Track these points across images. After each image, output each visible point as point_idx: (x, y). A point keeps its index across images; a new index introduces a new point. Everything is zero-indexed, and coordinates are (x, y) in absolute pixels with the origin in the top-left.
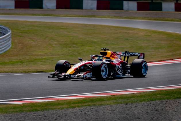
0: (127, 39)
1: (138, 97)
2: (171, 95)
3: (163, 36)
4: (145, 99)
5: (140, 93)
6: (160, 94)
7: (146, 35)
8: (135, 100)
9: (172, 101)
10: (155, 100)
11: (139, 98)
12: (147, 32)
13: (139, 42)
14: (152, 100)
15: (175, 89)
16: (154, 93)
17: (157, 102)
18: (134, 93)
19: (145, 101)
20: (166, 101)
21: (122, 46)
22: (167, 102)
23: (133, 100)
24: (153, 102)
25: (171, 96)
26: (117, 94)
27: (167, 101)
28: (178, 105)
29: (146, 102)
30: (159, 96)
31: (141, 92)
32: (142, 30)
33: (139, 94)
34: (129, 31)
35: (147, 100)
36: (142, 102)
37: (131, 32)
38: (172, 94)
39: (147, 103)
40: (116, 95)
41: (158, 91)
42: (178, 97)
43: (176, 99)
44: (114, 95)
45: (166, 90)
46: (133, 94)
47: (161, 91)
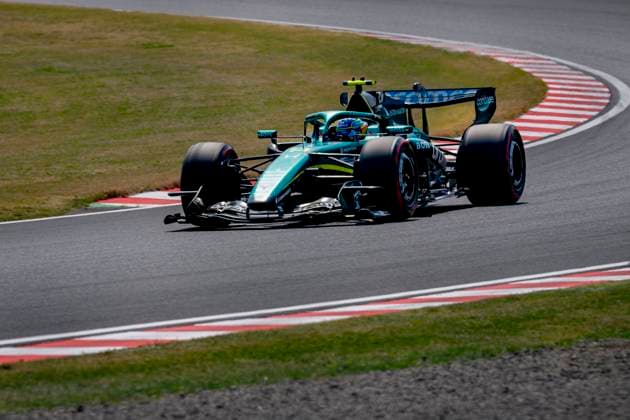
0: (49, 70)
1: (132, 369)
2: (306, 356)
3: (240, 49)
4: (171, 378)
5: (143, 348)
6: (247, 352)
7: (147, 46)
8: (121, 388)
9: (315, 386)
10: (228, 385)
11: (140, 376)
12: (152, 30)
13: (112, 82)
14: (212, 387)
15: (323, 324)
16: (218, 348)
17: (236, 393)
18: (112, 348)
19: (174, 392)
20: (287, 386)
21: (24, 108)
22: (292, 396)
23: (112, 385)
24: (218, 394)
25: (312, 359)
26: (21, 360)
27: (289, 391)
28: (350, 411)
29: (183, 396)
30: (243, 360)
31: (148, 343)
32: (124, 16)
33: (135, 353)
34: (54, 27)
35: (187, 383)
36: (158, 393)
37: (66, 28)
38: (311, 351)
39: (187, 399)
40: (16, 360)
41: (237, 335)
42: (346, 367)
43: (339, 377)
44: (7, 361)
45: (275, 332)
46: (107, 353)
47: (250, 334)
